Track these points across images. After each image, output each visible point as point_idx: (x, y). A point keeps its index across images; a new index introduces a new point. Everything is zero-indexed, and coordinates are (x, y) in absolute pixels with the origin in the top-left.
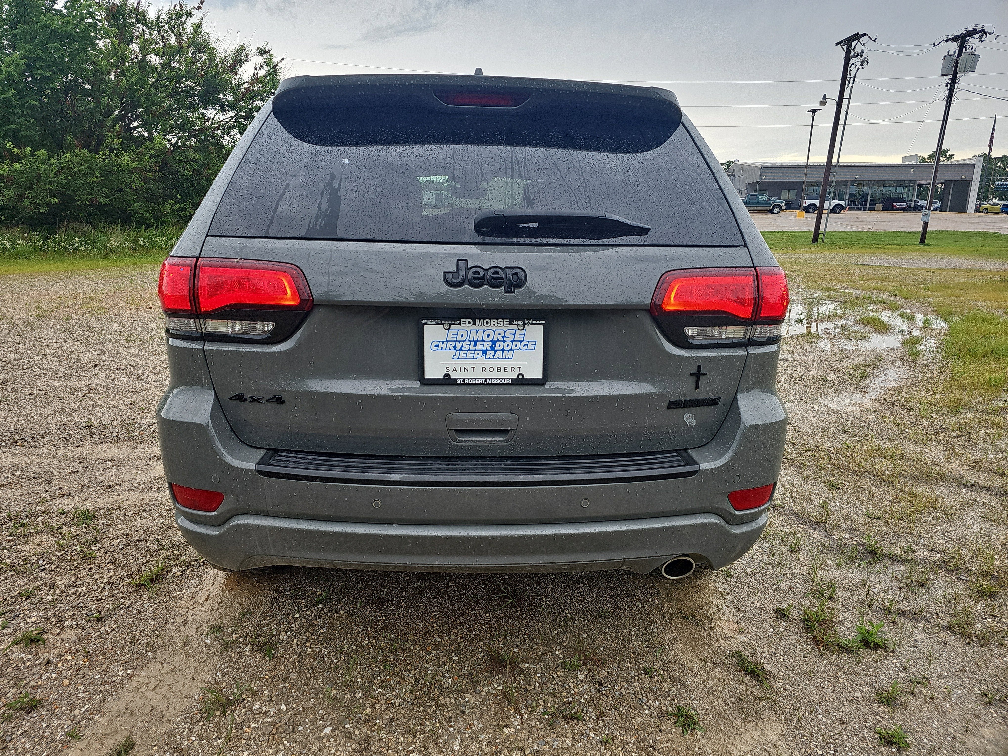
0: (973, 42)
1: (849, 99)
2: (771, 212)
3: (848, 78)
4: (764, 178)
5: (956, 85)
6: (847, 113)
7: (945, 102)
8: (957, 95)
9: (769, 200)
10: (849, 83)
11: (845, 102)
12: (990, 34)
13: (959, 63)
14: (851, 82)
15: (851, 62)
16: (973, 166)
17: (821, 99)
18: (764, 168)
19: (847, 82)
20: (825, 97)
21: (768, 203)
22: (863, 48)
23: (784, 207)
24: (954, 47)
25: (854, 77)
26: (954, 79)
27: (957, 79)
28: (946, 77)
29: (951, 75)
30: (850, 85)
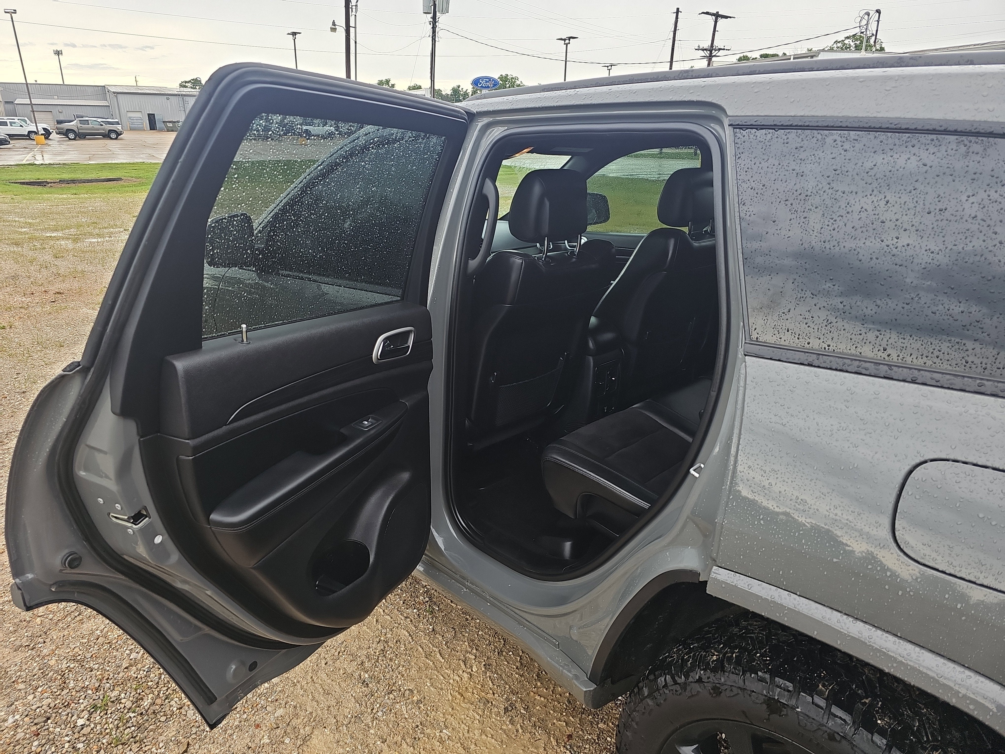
1: (355, 28)
3: (350, 6)
5: (437, 24)
6: (356, 42)
7: (430, 39)
8: (440, 34)
10: (352, 11)
11: (352, 30)
13: (437, 3)
14: (354, 10)
17: (331, 25)
19: (350, 9)
20: (334, 24)
25: (356, 6)
26: (434, 17)
27: (437, 18)
28: (428, 15)
29: (432, 14)
30: (354, 13)
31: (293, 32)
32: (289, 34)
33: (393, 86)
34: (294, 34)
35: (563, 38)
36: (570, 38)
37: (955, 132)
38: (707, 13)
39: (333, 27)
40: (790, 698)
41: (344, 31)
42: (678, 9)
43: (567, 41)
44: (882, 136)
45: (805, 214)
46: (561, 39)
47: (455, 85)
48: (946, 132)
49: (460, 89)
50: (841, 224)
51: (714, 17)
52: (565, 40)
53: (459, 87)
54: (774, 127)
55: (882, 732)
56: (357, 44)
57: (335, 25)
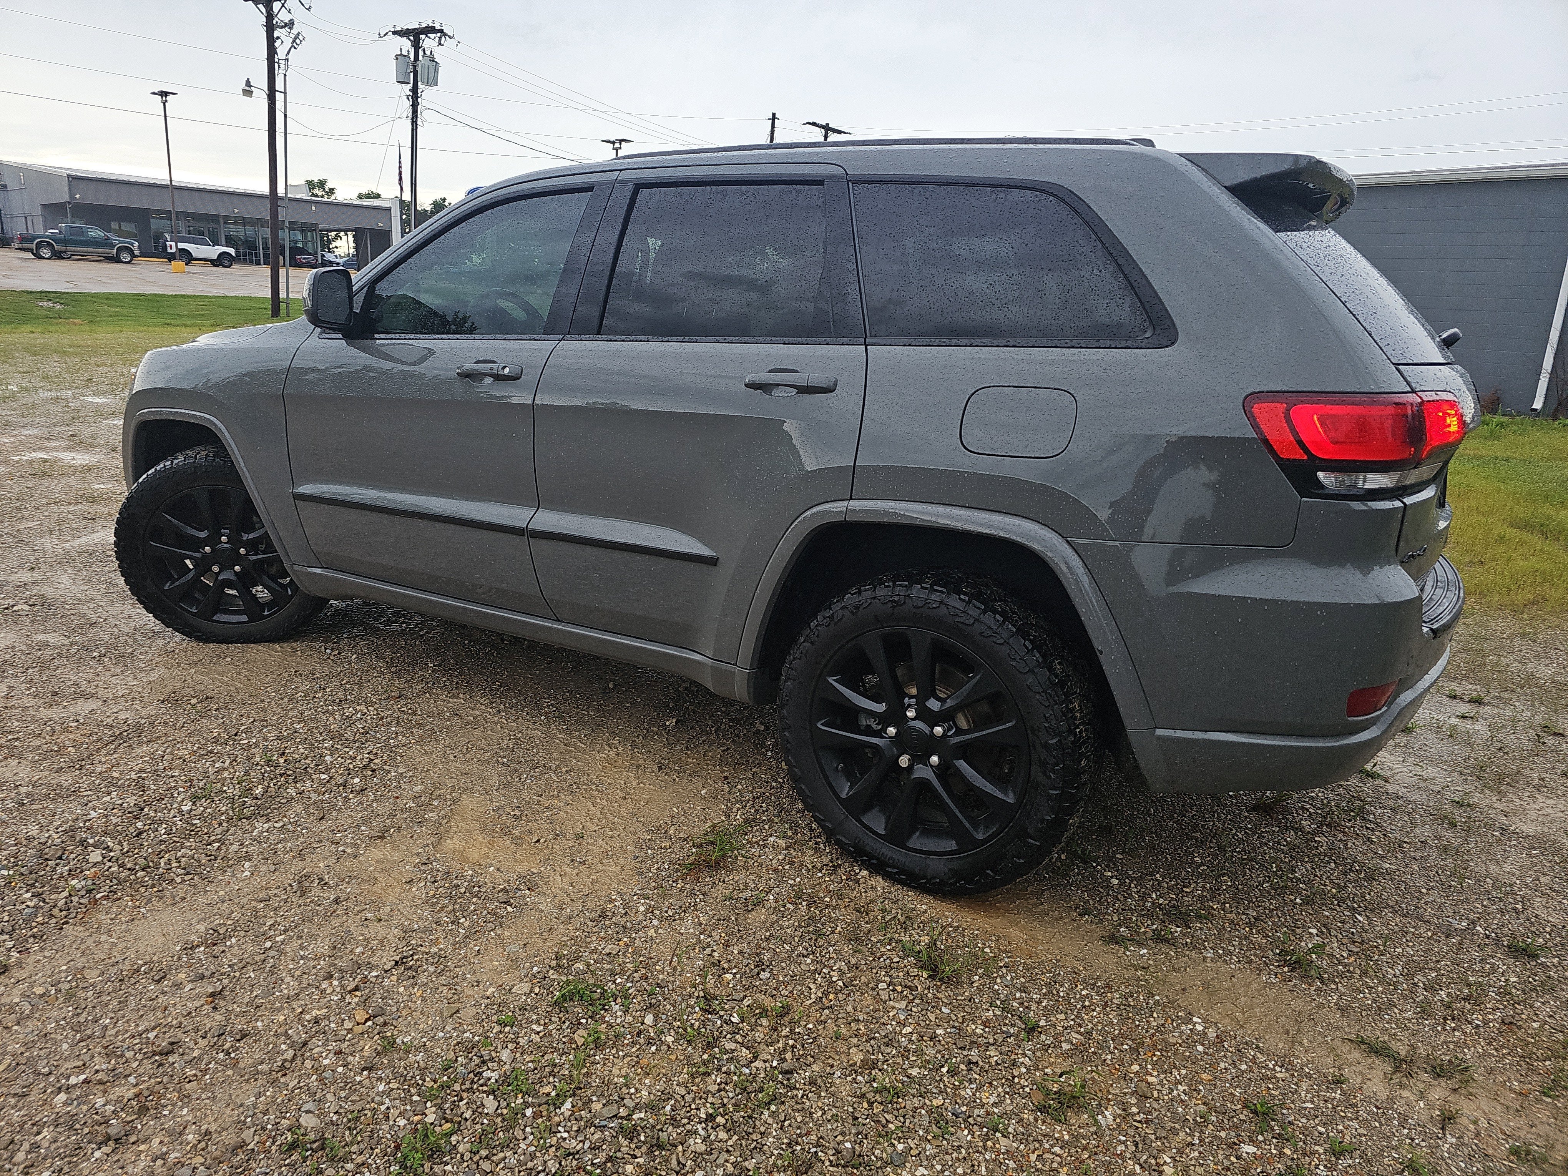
0: (428, 43)
1: (285, 93)
2: (116, 260)
3: (276, 60)
4: (78, 196)
5: (419, 100)
6: (285, 116)
7: (409, 122)
8: (424, 115)
9: (108, 238)
10: (279, 67)
11: (279, 97)
12: (450, 38)
13: (419, 69)
14: (282, 66)
15: (276, 34)
16: (389, 209)
17: (243, 85)
18: (74, 179)
19: (276, 65)
20: (248, 83)
21: (106, 243)
22: (290, 17)
23: (137, 252)
24: (406, 44)
25: (287, 60)
26: (415, 90)
27: (419, 91)
28: (405, 86)
29: (411, 85)
30: (282, 71)
31: (162, 92)
32: (154, 93)
33: (331, 191)
34: (164, 94)
35: (612, 140)
36: (621, 141)
37: (989, 185)
38: (814, 124)
39: (247, 88)
40: (907, 591)
41: (266, 97)
42: (774, 114)
43: (617, 145)
44: (948, 188)
45: (903, 243)
46: (608, 141)
47: (438, 197)
48: (984, 185)
49: (446, 204)
50: (926, 248)
51: (823, 131)
52: (613, 143)
53: (444, 200)
54: (881, 182)
55: (965, 594)
56: (288, 119)
57: (250, 86)
